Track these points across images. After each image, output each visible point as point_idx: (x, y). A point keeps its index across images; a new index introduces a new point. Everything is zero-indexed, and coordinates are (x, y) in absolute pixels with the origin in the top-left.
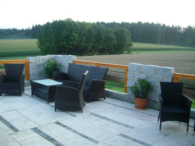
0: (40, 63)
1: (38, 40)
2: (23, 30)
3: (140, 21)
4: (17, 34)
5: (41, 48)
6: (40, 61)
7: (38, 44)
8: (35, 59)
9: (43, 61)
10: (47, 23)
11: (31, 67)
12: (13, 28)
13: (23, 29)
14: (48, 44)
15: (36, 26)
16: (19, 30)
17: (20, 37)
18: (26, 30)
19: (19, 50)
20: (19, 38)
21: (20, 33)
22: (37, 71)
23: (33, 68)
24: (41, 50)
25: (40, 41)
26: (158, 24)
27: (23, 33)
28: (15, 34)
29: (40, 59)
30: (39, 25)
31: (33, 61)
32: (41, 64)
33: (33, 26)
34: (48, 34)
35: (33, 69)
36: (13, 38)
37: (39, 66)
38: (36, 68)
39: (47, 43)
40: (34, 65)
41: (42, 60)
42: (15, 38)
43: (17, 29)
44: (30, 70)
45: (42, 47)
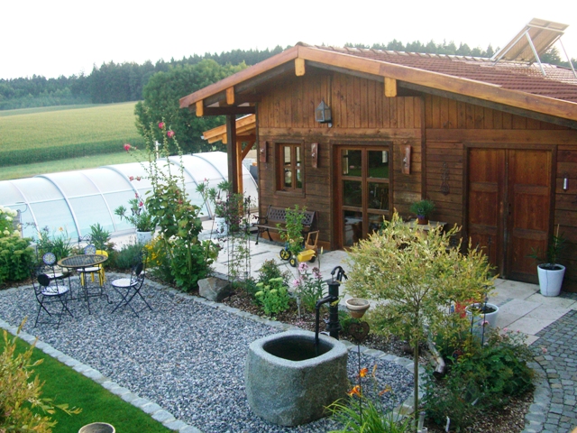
2: (63, 80)
3: (395, 41)
4: (49, 92)
12: (34, 76)
13: (63, 77)
15: (104, 67)
16: (52, 80)
17: (58, 100)
20: (58, 104)
21: (58, 90)
26: (447, 45)
27: (66, 88)
28: (42, 91)
30: (112, 63)
33: (94, 69)
36: (38, 106)
42: (45, 105)
43: (44, 78)
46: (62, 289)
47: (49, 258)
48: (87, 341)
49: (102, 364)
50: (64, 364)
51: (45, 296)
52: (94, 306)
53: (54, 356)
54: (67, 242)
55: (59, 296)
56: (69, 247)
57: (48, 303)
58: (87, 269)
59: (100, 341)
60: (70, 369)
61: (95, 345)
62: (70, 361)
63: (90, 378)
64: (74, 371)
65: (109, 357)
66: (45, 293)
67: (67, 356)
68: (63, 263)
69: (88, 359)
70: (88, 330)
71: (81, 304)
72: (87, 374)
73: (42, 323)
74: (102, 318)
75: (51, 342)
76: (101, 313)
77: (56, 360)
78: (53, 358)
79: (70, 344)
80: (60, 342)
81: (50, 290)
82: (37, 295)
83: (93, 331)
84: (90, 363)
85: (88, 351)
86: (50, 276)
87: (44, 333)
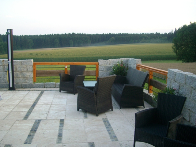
0: (110, 65)
1: (174, 44)
2: (166, 34)
4: (160, 38)
5: (176, 52)
6: (110, 64)
7: (173, 48)
8: (106, 62)
9: (114, 64)
10: (183, 26)
11: (101, 69)
12: (156, 33)
14: (184, 49)
16: (162, 34)
18: (168, 34)
19: (158, 54)
20: (162, 42)
22: (106, 73)
23: (103, 70)
24: (176, 55)
25: (176, 45)
27: (166, 37)
28: (158, 38)
29: (110, 62)
31: (103, 64)
32: (111, 67)
34: (184, 38)
35: (103, 72)
36: (155, 42)
37: (109, 68)
38: (106, 70)
39: (183, 47)
40: (104, 68)
41: (112, 63)
42: (157, 42)
43: (160, 34)
44: (100, 72)
45: (178, 51)
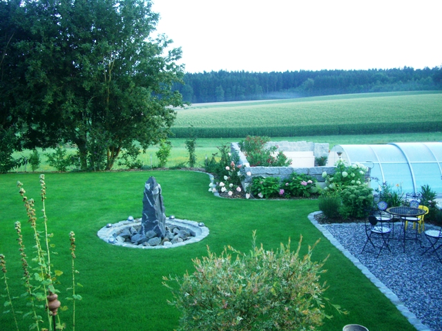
4: (415, 80)
12: (405, 67)
13: (428, 68)
17: (422, 86)
18: (433, 69)
20: (421, 89)
21: (423, 78)
27: (429, 77)
28: (410, 79)
36: (405, 90)
42: (410, 90)
43: (412, 69)
46: (385, 230)
47: (382, 205)
48: (396, 272)
49: (402, 291)
50: (373, 284)
51: (372, 232)
52: (408, 247)
53: (368, 277)
54: (400, 196)
55: (382, 234)
56: (402, 200)
57: (376, 238)
58: (407, 218)
59: (406, 274)
60: (377, 289)
61: (401, 276)
62: (378, 283)
63: (389, 299)
64: (379, 291)
65: (408, 288)
66: (373, 230)
67: (378, 279)
68: (390, 210)
69: (392, 285)
70: (399, 264)
71: (399, 243)
72: (387, 296)
73: (367, 252)
74: (412, 257)
75: (370, 267)
76: (413, 253)
77: (369, 280)
78: (366, 278)
79: (382, 271)
80: (376, 268)
81: (377, 229)
82: (366, 230)
83: (403, 266)
84: (393, 289)
85: (394, 280)
86: (378, 218)
87: (366, 259)
